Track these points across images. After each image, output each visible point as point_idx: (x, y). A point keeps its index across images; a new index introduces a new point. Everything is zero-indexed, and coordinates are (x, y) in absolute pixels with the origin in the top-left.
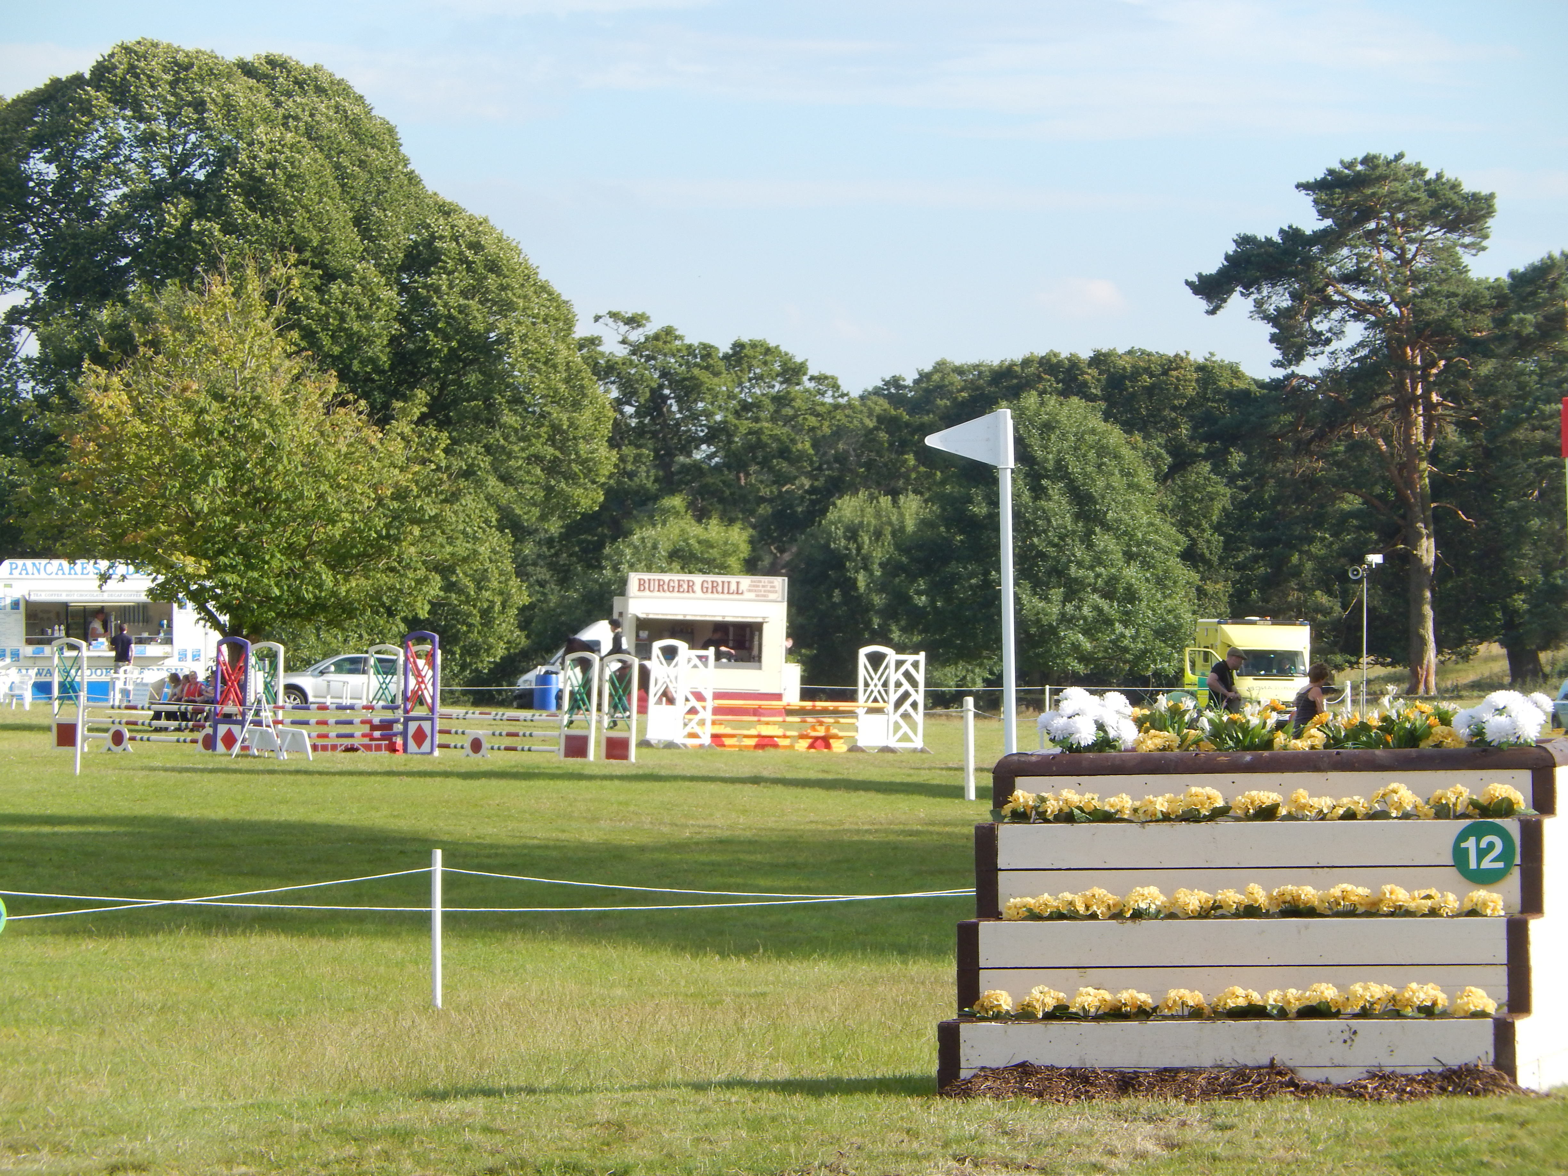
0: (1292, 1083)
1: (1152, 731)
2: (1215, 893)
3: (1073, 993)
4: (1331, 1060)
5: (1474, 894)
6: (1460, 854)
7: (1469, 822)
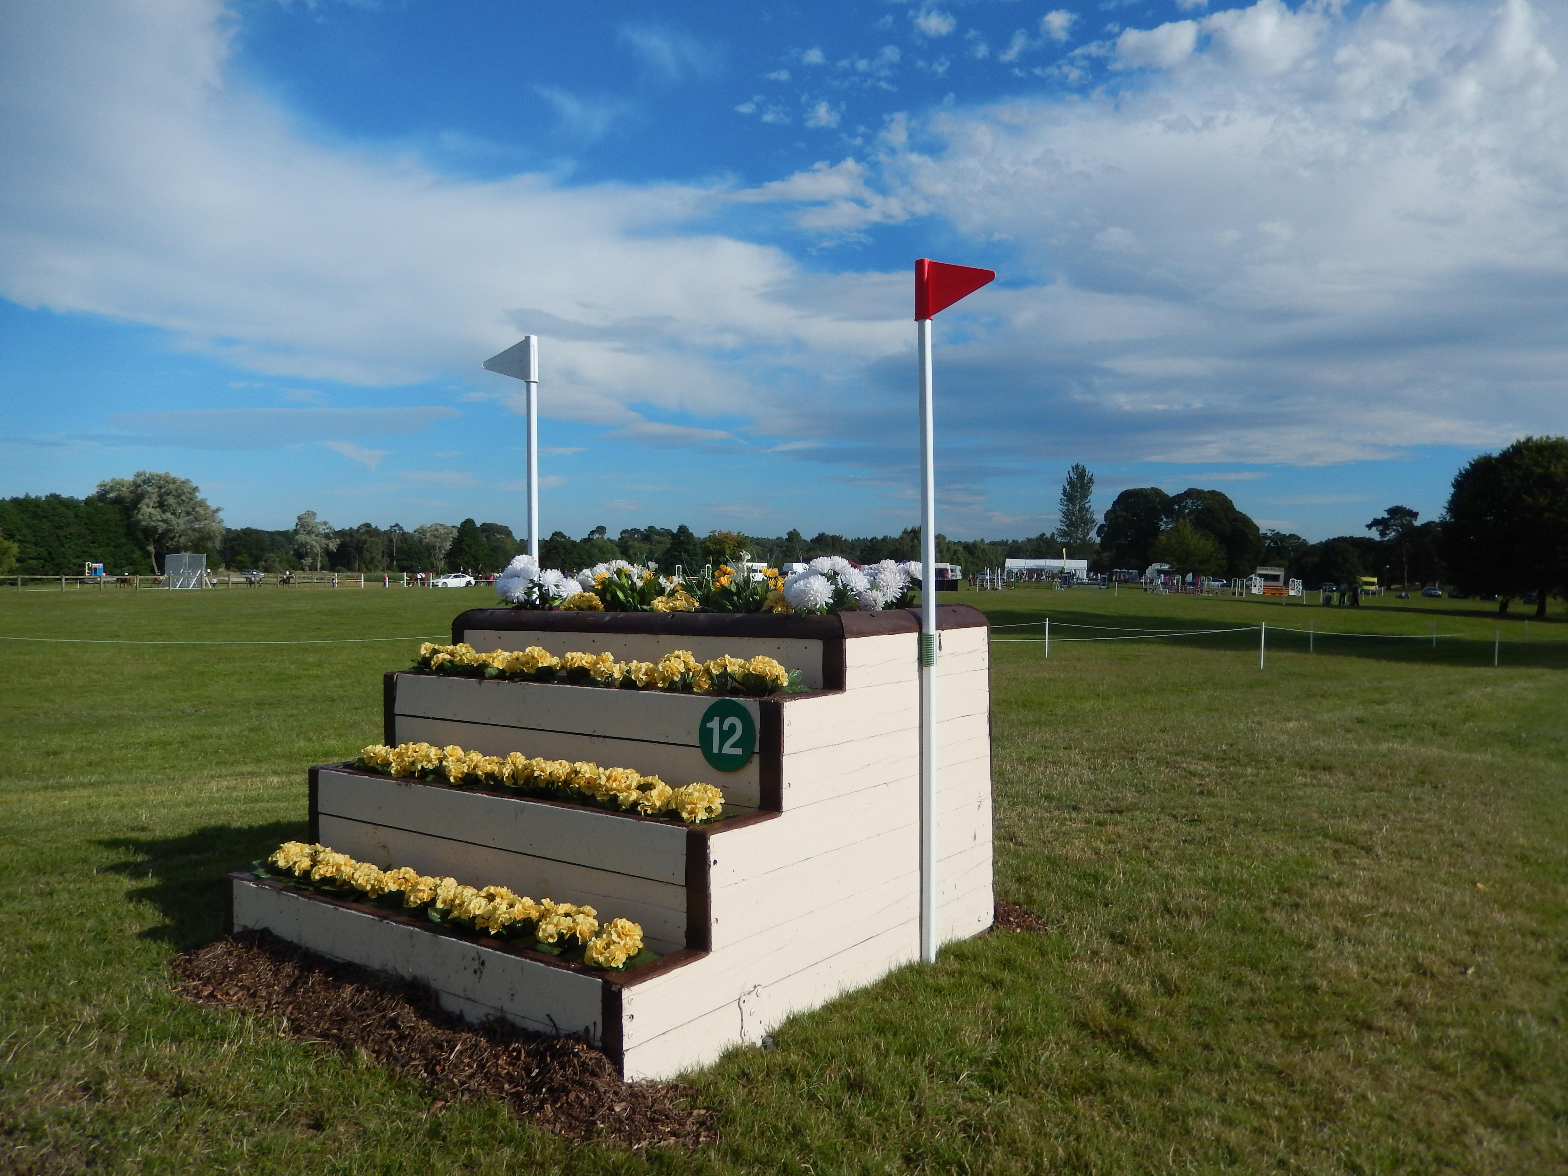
4: (465, 990)
5: (682, 789)
6: (705, 735)
7: (716, 699)
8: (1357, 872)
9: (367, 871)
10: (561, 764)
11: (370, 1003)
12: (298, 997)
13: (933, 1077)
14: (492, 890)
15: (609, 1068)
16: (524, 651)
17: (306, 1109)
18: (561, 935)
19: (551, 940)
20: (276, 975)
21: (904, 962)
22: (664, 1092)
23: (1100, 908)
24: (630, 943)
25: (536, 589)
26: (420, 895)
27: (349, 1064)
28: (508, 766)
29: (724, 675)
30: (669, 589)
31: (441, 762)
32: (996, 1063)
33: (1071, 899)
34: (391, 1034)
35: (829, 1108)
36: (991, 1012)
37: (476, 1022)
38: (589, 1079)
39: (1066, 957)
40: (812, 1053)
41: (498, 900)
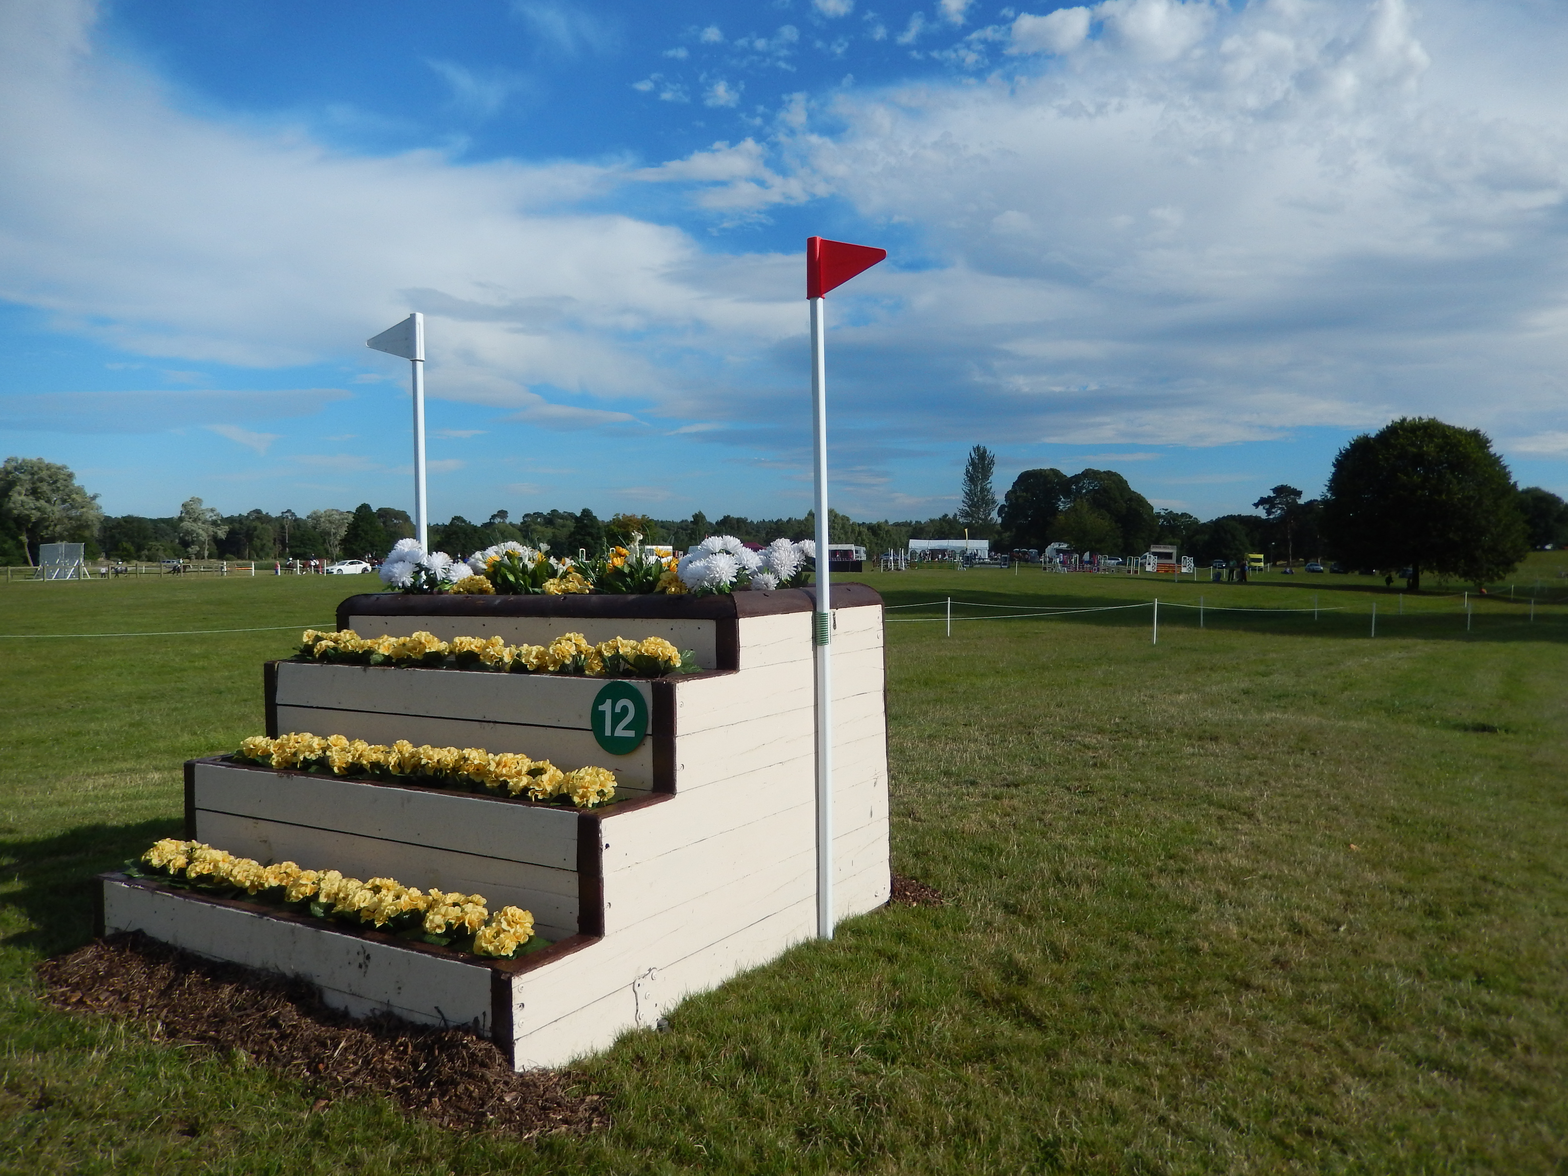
4: (349, 985)
5: (574, 773)
6: (597, 718)
7: (607, 681)
8: (1239, 837)
9: (246, 867)
10: (449, 751)
11: (250, 1003)
12: (173, 999)
13: (827, 1052)
14: (378, 881)
15: (499, 1058)
16: (410, 636)
17: (180, 1114)
18: (449, 925)
19: (439, 931)
20: (150, 978)
21: (801, 939)
22: (555, 1080)
23: (995, 880)
24: (520, 930)
25: (423, 573)
26: (303, 889)
27: (227, 1067)
28: (394, 755)
29: (617, 657)
30: (561, 571)
31: (324, 752)
32: (890, 1036)
33: (967, 872)
34: (271, 1034)
35: (724, 1088)
36: (885, 986)
37: (361, 1017)
38: (478, 1071)
39: (961, 929)
40: (707, 1033)
41: (384, 892)
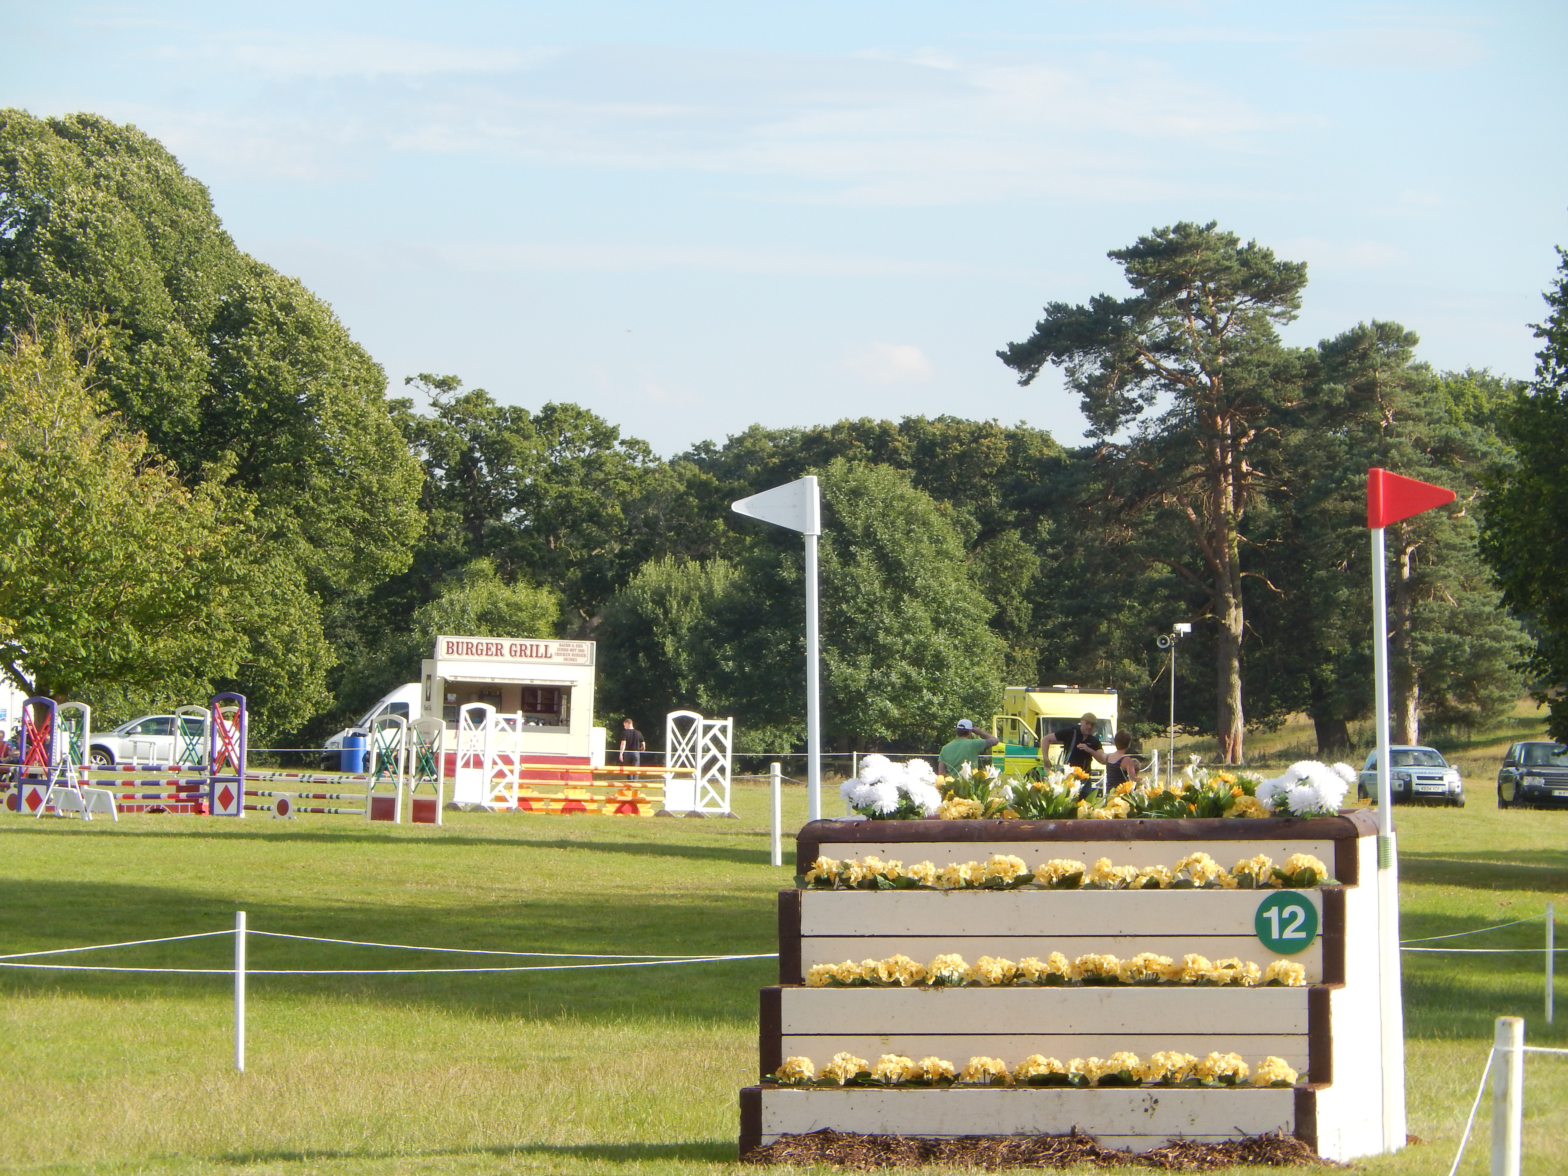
0: (1093, 1152)
1: (956, 799)
2: (1018, 961)
3: (875, 1059)
5: (1270, 965)
6: (1262, 924)
7: (1271, 891)
24: (1289, 1071)
